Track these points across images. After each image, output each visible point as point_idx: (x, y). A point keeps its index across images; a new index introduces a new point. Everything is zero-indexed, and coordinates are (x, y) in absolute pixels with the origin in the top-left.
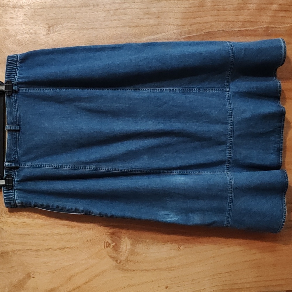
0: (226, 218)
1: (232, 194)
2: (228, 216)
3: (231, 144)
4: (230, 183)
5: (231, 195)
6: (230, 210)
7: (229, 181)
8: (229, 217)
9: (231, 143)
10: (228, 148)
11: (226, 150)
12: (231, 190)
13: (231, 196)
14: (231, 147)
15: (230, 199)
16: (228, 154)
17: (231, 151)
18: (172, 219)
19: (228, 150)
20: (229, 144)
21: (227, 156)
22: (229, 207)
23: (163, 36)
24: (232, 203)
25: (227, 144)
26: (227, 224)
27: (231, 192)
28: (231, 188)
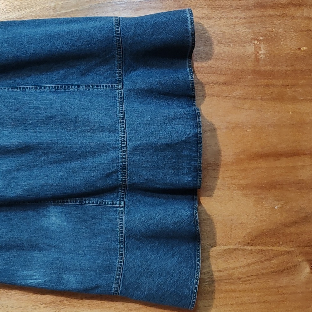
0: (115, 280)
1: (122, 244)
2: (118, 277)
3: (125, 162)
4: (120, 229)
5: (122, 246)
6: (120, 268)
7: (118, 226)
8: (118, 279)
9: (124, 160)
10: (121, 169)
11: (117, 171)
12: (122, 240)
13: (122, 248)
14: (125, 167)
15: (121, 252)
16: (121, 176)
17: (125, 171)
18: (36, 281)
19: (120, 171)
20: (121, 162)
21: (120, 180)
22: (120, 263)
23: (30, 12)
24: (123, 258)
25: (118, 163)
26: (116, 289)
27: (122, 242)
28: (122, 236)
